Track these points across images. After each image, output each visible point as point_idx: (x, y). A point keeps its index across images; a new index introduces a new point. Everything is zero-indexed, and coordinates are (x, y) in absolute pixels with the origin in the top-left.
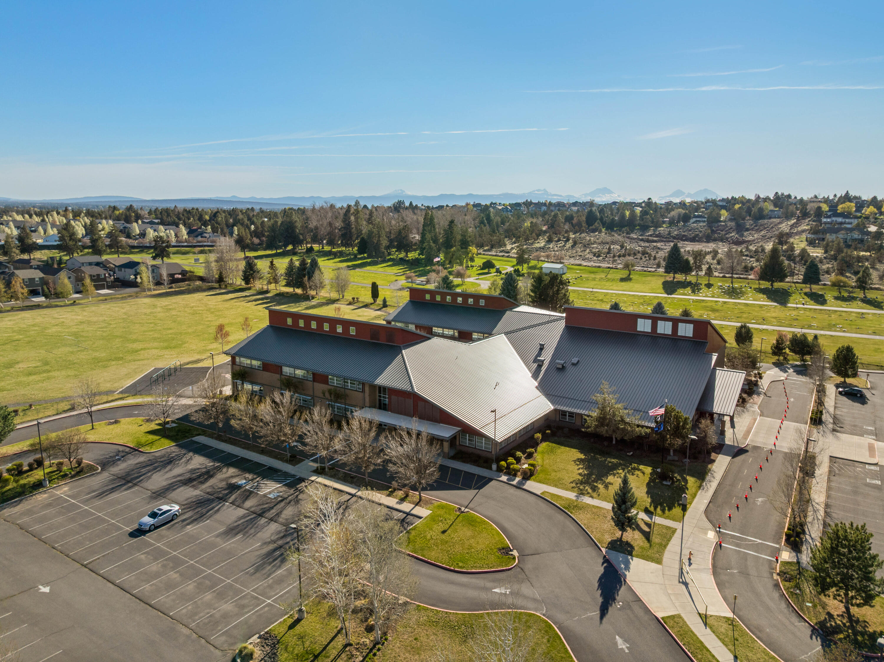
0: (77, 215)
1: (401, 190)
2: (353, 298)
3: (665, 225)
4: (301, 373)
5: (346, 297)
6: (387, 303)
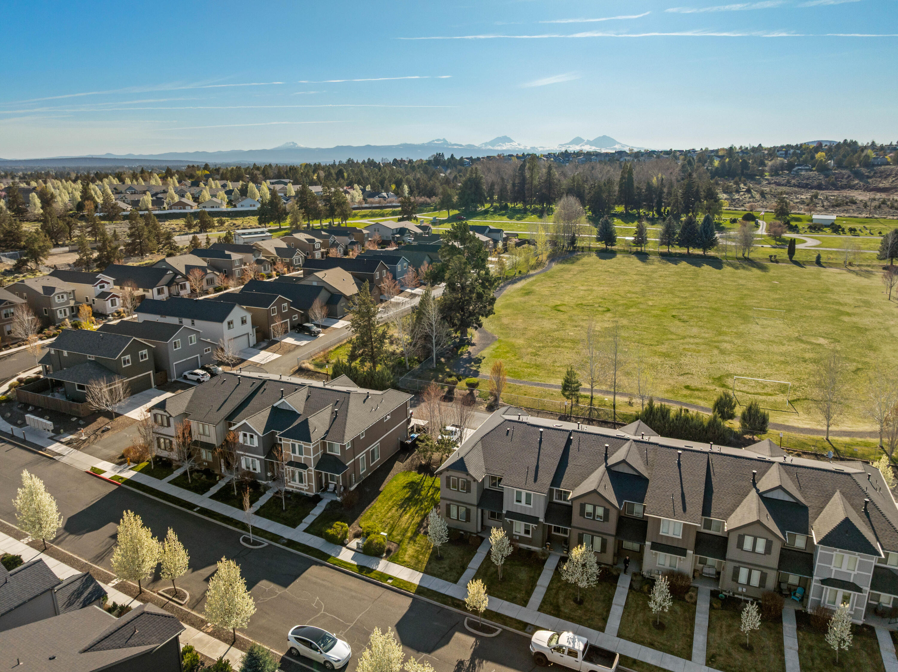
0: (100, 176)
1: (293, 143)
2: (771, 256)
3: (767, 174)
5: (752, 256)
6: (821, 261)
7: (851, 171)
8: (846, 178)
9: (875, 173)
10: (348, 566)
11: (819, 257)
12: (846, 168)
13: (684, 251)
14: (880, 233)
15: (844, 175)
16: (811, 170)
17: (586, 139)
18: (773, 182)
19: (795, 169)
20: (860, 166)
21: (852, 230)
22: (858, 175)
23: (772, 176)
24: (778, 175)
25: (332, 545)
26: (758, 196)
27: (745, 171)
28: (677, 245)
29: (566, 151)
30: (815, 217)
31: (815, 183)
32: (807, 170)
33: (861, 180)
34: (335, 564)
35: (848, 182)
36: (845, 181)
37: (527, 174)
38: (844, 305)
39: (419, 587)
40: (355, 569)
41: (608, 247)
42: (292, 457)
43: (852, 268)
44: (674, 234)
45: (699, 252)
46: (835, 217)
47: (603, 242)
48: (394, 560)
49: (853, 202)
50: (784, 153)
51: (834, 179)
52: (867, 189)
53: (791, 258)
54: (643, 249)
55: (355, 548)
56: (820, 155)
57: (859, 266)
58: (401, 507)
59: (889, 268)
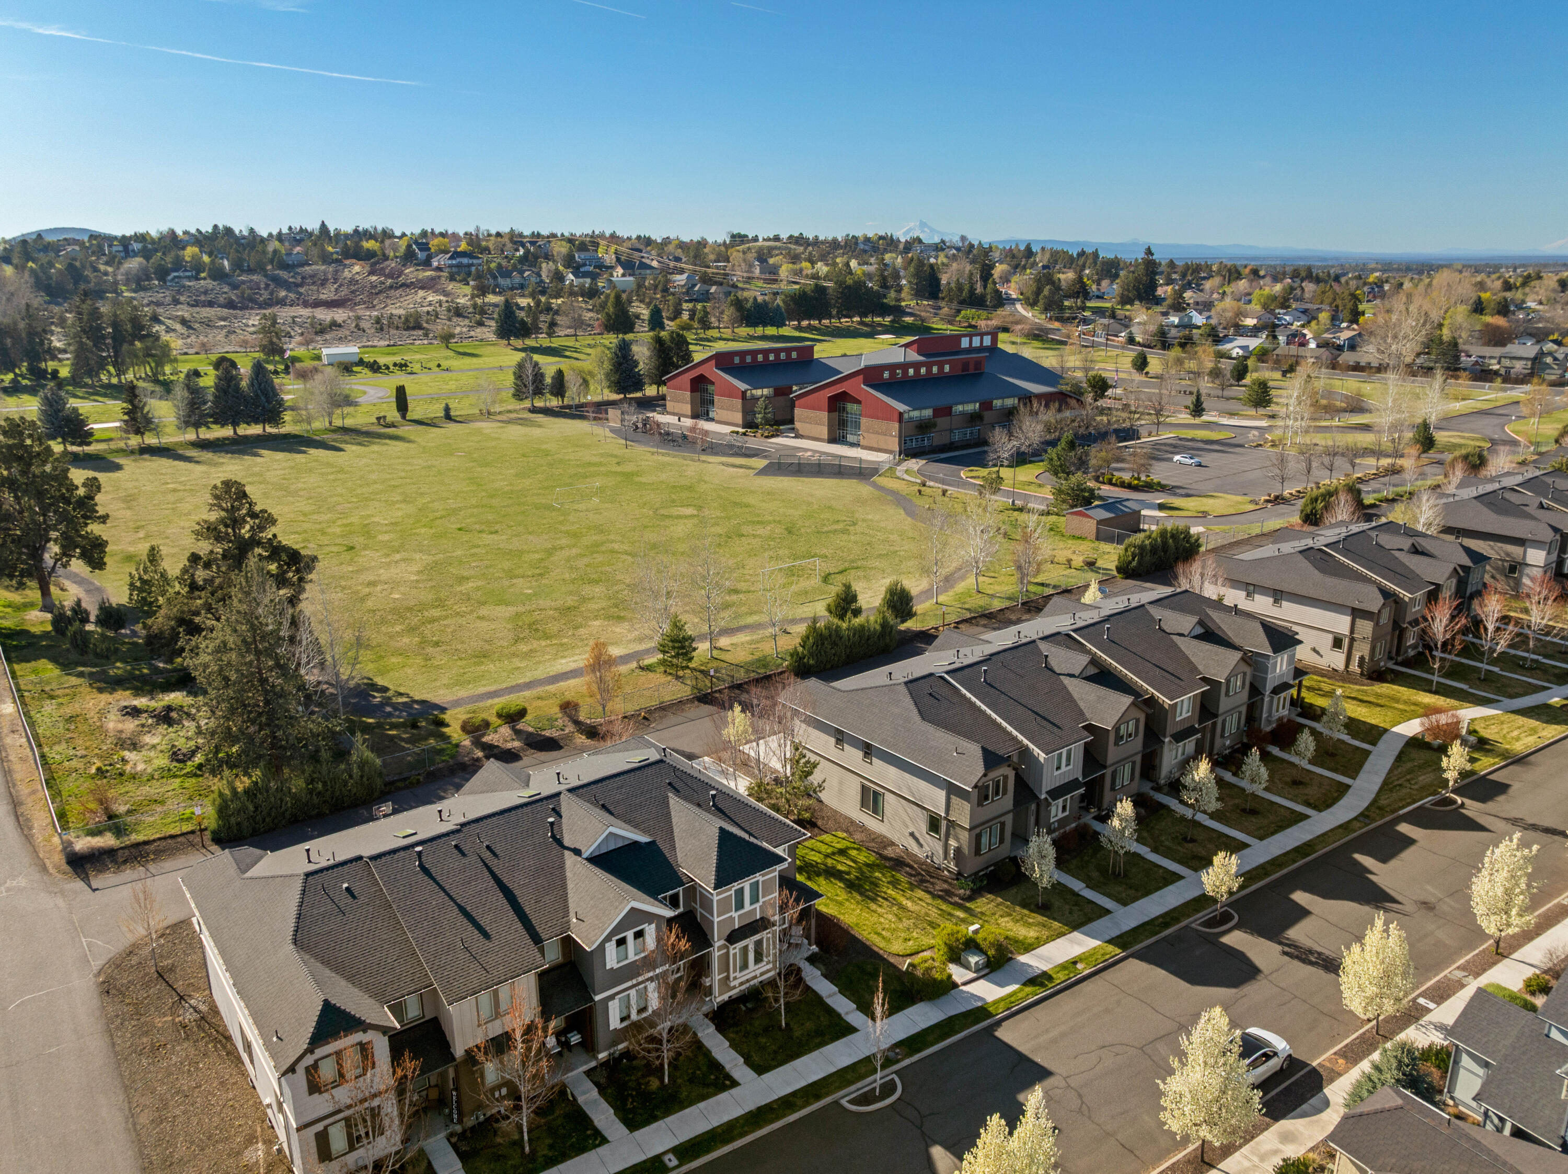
2: (378, 419)
3: (123, 288)
4: (971, 407)
5: (349, 422)
6: (452, 413)
7: (266, 276)
8: (266, 289)
9: (303, 278)
10: (1020, 995)
11: (447, 409)
12: (250, 271)
13: (228, 432)
14: (439, 366)
15: (258, 284)
16: (197, 279)
18: (145, 301)
19: (170, 278)
20: (274, 269)
22: (280, 283)
23: (135, 291)
24: (145, 289)
25: (944, 999)
28: (214, 423)
30: (322, 352)
31: (221, 300)
32: (189, 278)
33: (289, 289)
34: (1009, 1008)
35: (271, 294)
36: (265, 295)
38: (600, 464)
39: (1110, 941)
40: (1028, 989)
41: (75, 449)
42: (736, 918)
43: (499, 417)
44: (205, 403)
45: (255, 430)
46: (351, 349)
47: (60, 440)
48: (1028, 948)
49: (334, 325)
50: (121, 248)
51: (248, 292)
52: (306, 304)
53: (404, 417)
54: (151, 440)
55: (972, 975)
56: (190, 251)
57: (500, 413)
58: (873, 900)
59: (534, 410)
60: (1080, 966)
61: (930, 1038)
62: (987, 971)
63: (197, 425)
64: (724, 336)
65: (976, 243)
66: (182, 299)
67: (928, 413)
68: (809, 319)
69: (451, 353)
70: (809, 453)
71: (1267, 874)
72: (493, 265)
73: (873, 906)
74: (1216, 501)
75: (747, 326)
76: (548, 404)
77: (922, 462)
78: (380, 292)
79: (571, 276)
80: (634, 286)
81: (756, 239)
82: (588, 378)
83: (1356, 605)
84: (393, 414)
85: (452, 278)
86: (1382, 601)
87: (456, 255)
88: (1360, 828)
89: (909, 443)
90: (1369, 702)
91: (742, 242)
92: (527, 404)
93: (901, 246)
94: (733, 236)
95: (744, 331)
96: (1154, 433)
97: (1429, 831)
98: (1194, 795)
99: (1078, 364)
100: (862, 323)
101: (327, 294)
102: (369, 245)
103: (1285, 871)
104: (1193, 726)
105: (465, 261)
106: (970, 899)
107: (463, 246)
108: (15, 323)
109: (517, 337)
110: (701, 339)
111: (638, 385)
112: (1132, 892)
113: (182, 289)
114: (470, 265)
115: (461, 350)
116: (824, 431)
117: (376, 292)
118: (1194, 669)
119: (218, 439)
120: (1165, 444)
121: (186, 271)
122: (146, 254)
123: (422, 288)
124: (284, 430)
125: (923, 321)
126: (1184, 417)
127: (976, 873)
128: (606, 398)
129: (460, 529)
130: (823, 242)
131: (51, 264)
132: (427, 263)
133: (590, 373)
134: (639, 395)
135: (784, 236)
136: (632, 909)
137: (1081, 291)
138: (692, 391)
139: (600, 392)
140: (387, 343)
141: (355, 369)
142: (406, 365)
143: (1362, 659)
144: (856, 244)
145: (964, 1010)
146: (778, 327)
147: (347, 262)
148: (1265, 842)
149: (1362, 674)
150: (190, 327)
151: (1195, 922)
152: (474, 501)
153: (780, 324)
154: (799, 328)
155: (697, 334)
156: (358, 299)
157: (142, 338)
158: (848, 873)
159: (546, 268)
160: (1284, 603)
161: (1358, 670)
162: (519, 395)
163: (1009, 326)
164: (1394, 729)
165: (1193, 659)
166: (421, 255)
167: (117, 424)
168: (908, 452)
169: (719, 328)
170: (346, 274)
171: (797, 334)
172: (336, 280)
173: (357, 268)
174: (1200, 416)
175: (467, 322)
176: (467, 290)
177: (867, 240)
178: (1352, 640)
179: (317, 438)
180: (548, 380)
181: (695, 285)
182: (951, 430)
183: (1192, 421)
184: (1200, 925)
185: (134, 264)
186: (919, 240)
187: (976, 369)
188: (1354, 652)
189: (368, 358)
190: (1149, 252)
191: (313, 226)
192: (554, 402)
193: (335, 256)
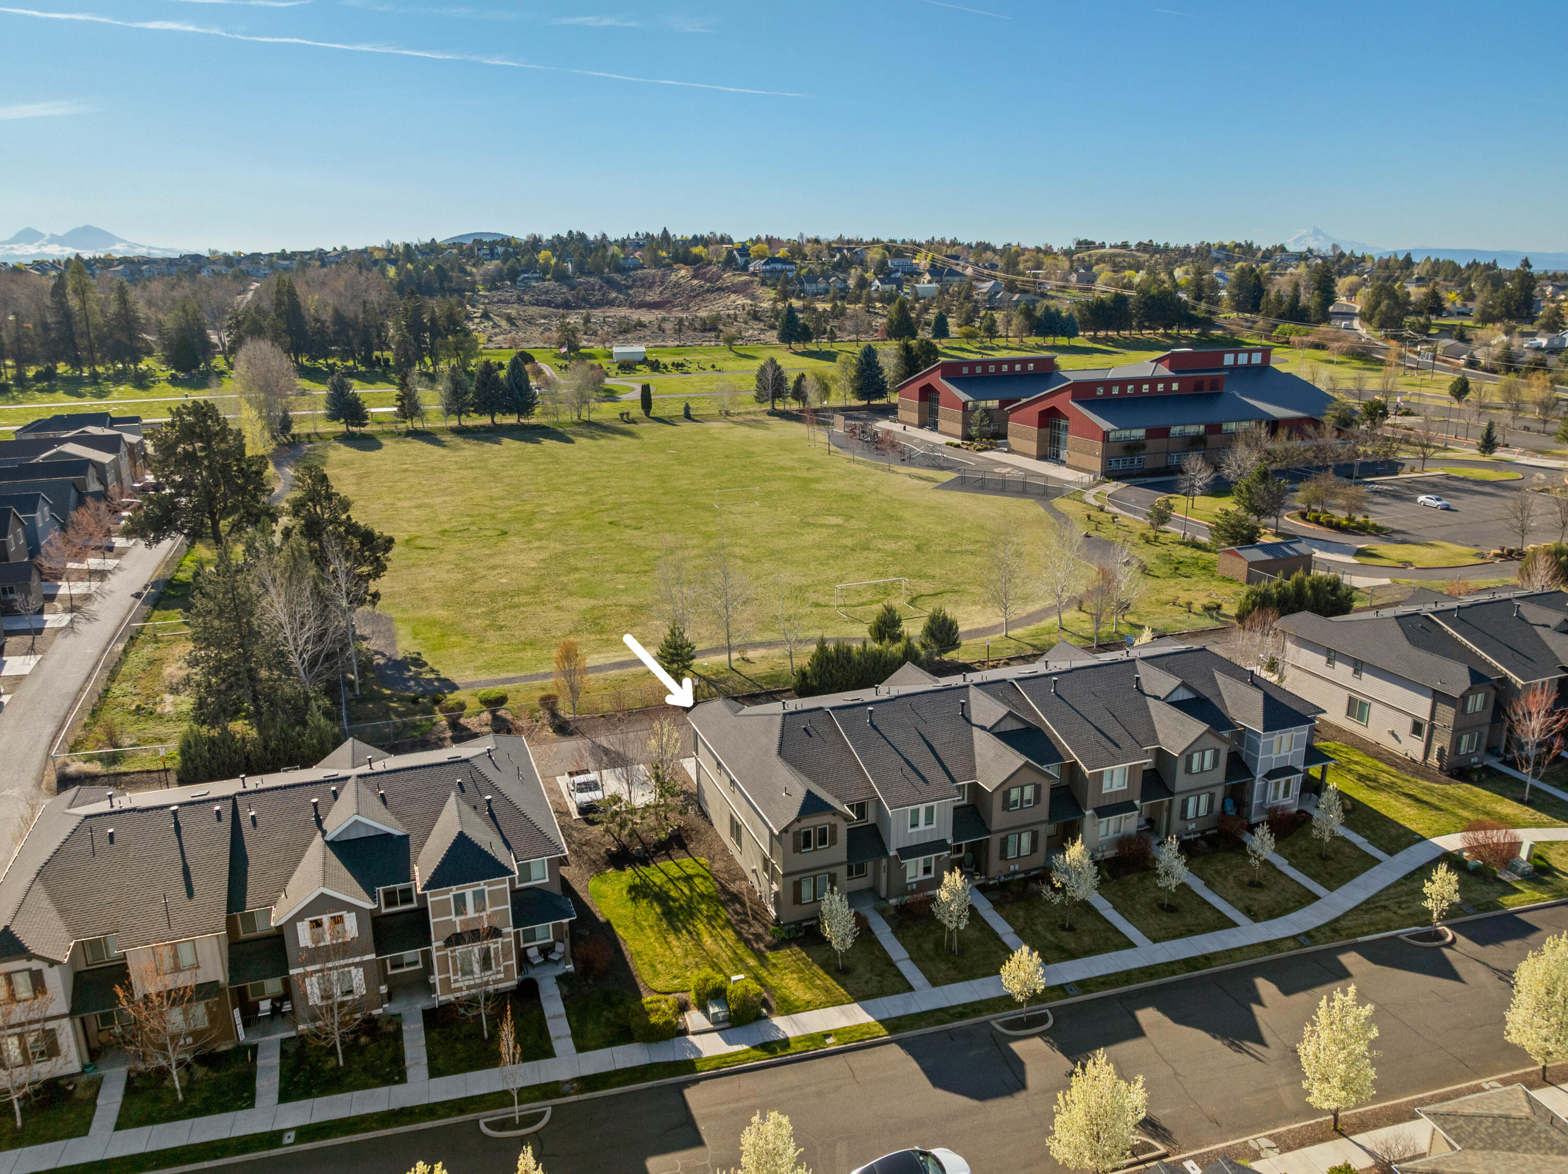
2: (622, 415)
3: (480, 287)
4: (1192, 430)
5: (594, 417)
6: (692, 413)
7: (601, 278)
8: (599, 290)
9: (634, 281)
10: (740, 1057)
11: (687, 408)
12: (590, 274)
13: (486, 420)
14: (714, 366)
15: (593, 285)
16: (544, 280)
17: (47, 232)
18: (495, 300)
19: (520, 278)
20: (610, 272)
21: (678, 366)
22: (613, 285)
23: (489, 291)
24: (497, 288)
25: (663, 1044)
26: (504, 324)
27: (446, 285)
28: (474, 412)
29: (78, 256)
30: (616, 350)
31: (559, 300)
32: (537, 279)
33: (619, 291)
34: (718, 1068)
35: (603, 295)
36: (598, 296)
37: (74, 303)
38: (792, 469)
39: (881, 1022)
40: (758, 1053)
41: (355, 429)
42: (458, 923)
43: (735, 419)
44: (466, 393)
45: (512, 419)
46: (638, 349)
47: (342, 420)
48: (789, 1008)
49: (641, 325)
50: (488, 252)
51: (583, 292)
52: (632, 305)
53: (647, 414)
54: (418, 425)
55: (708, 1025)
56: (544, 255)
57: (739, 414)
58: (677, 931)
59: (773, 413)
60: (830, 1041)
61: (614, 1080)
62: (727, 1025)
63: (459, 413)
64: (1010, 345)
65: (1348, 253)
66: (526, 298)
67: (1140, 433)
68: (1107, 329)
69: (732, 355)
70: (1009, 469)
71: (1128, 982)
72: (804, 271)
73: (671, 938)
74: (1433, 550)
75: (1037, 335)
76: (787, 407)
77: (1122, 485)
78: (698, 295)
79: (877, 283)
80: (936, 293)
81: (1103, 246)
82: (830, 383)
83: (1438, 686)
84: (637, 411)
85: (763, 283)
86: (1468, 684)
87: (774, 260)
88: (1290, 949)
89: (1114, 464)
90: (1426, 803)
91: (1088, 249)
92: (767, 406)
93: (1260, 254)
94: (1079, 243)
95: (1032, 340)
96: (1418, 469)
97: (1378, 967)
98: (1065, 878)
99: (1378, 388)
100: (1166, 335)
101: (652, 297)
102: (697, 250)
103: (1154, 982)
104: (1131, 802)
105: (779, 266)
106: (774, 947)
107: (782, 252)
108: (357, 317)
109: (798, 341)
110: (986, 348)
111: (881, 391)
112: (952, 973)
113: (527, 288)
114: (782, 271)
115: (742, 352)
116: (1033, 447)
117: (696, 295)
118: (1154, 738)
119: (476, 427)
120: (1423, 483)
121: (535, 272)
122: (506, 257)
123: (735, 292)
124: (533, 421)
125: (1233, 335)
126: (1473, 453)
127: (799, 923)
128: (848, 403)
129: (611, 523)
130: (1172, 250)
131: (425, 266)
132: (744, 268)
133: (834, 379)
134: (883, 401)
135: (1133, 243)
136: (322, 894)
137: (1435, 305)
138: (920, 400)
139: (842, 397)
140: (677, 343)
141: (638, 367)
142: (682, 365)
143: (1441, 750)
144: (1209, 251)
145: (672, 1059)
146: (1069, 337)
147: (675, 266)
148: (1158, 945)
149: (1441, 768)
150: (513, 324)
151: (996, 1020)
152: (645, 498)
153: (1073, 334)
154: (1094, 339)
155: (982, 342)
156: (677, 301)
157: (455, 332)
158: (674, 900)
159: (855, 272)
160: (1364, 675)
161: (1436, 764)
162: (759, 399)
163: (1325, 342)
164: (1434, 840)
165: (1157, 727)
166: (740, 260)
167: (395, 409)
168: (1110, 474)
169: (1007, 336)
170: (673, 277)
171: (1090, 345)
172: (662, 283)
173: (683, 273)
174: (1491, 452)
175: (761, 325)
176: (772, 294)
177: (1222, 247)
178: (1432, 727)
179: (561, 430)
180: (790, 384)
181: (998, 293)
182: (1168, 453)
183: (1482, 459)
184: (999, 1023)
185: (492, 266)
186: (1283, 249)
187: (1212, 389)
188: (1434, 742)
189: (652, 358)
190: (1526, 263)
191: (657, 232)
192: (795, 406)
193: (667, 261)
